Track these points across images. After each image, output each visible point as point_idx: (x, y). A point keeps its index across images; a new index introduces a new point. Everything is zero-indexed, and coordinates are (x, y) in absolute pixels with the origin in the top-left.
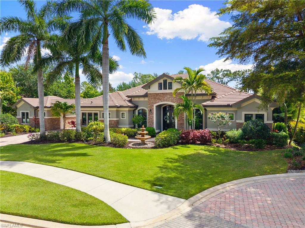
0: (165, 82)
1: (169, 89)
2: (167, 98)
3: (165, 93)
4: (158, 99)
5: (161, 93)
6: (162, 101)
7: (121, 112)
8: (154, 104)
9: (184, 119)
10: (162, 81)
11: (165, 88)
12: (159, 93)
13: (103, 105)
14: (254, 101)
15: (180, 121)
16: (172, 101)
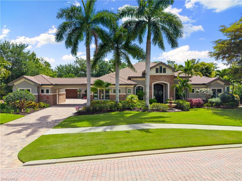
0: (161, 68)
1: (163, 73)
2: (162, 79)
3: (160, 75)
4: (155, 79)
5: (157, 75)
6: (158, 81)
7: (128, 89)
8: (153, 83)
9: (174, 93)
10: (158, 67)
11: (161, 72)
12: (156, 75)
13: (115, 83)
14: (217, 82)
15: (171, 94)
16: (166, 81)
